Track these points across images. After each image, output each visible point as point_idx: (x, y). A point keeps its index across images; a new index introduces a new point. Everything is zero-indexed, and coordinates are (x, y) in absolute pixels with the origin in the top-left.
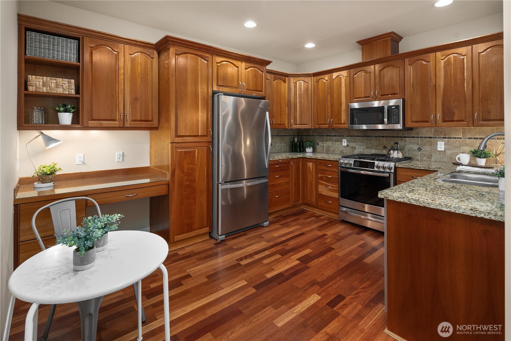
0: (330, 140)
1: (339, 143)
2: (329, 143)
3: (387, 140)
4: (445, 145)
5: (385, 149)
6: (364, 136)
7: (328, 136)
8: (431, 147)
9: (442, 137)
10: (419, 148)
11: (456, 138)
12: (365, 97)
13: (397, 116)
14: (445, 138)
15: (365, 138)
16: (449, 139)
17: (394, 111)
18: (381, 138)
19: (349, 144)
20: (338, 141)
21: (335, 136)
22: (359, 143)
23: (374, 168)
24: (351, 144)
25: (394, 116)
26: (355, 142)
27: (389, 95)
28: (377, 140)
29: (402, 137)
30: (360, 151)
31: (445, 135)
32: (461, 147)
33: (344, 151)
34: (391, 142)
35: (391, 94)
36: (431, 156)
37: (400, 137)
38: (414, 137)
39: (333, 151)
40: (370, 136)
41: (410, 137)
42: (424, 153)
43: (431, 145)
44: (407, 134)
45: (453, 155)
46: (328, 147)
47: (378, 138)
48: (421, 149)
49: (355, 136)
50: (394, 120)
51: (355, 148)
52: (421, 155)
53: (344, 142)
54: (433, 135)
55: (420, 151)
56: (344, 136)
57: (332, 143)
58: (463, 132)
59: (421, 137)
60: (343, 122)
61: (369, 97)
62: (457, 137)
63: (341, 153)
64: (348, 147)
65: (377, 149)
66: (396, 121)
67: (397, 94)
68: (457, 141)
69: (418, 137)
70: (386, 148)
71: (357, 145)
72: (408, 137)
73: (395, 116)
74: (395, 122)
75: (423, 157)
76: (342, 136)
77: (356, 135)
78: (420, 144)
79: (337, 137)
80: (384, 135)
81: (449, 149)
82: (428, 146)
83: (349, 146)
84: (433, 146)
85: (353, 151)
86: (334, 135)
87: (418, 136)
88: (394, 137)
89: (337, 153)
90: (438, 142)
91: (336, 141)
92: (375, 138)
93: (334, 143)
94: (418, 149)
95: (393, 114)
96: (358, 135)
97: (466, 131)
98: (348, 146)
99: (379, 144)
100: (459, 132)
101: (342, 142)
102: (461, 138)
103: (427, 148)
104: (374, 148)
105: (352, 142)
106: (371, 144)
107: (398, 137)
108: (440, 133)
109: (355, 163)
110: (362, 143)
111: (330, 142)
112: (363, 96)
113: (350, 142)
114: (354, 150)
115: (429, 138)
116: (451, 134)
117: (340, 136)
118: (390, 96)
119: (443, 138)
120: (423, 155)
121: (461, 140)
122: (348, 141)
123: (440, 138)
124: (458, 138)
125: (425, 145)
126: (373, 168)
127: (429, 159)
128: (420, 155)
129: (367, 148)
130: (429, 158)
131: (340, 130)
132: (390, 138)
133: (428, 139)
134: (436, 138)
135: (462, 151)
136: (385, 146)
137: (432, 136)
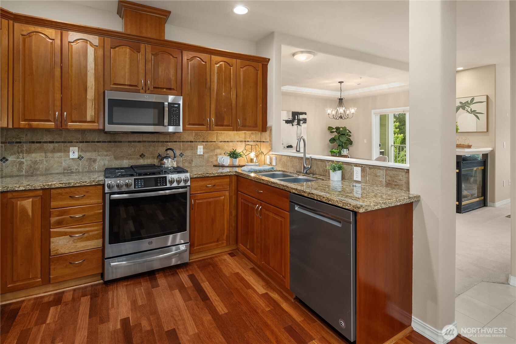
0: (40, 150)
1: (62, 154)
2: (37, 156)
3: (146, 146)
4: (204, 148)
5: (142, 158)
6: (110, 142)
7: (33, 142)
8: (192, 151)
9: (201, 140)
10: (181, 153)
11: (211, 142)
12: (130, 85)
13: (177, 116)
14: (204, 142)
15: (113, 144)
16: (207, 143)
17: (173, 110)
18: (137, 144)
19: (82, 155)
20: (59, 151)
21: (52, 142)
22: (101, 153)
23: (166, 185)
24: (87, 155)
25: (173, 117)
26: (95, 151)
27: (164, 88)
28: (132, 147)
29: (163, 142)
30: (103, 164)
31: (204, 139)
32: (214, 150)
33: (73, 168)
34: (150, 148)
35: (167, 89)
36: (192, 161)
37: (161, 142)
38: (176, 142)
39: (46, 170)
40: (121, 142)
41: (172, 142)
42: (186, 158)
43: (192, 150)
44: (168, 137)
45: (209, 158)
46: (35, 163)
47: (132, 143)
48: (183, 155)
49: (94, 142)
50: (173, 121)
51: (95, 161)
52: (183, 160)
53: (74, 153)
54: (194, 138)
55: (181, 157)
56: (72, 142)
57: (43, 154)
58: (216, 136)
59: (183, 142)
60: (89, 119)
61: (136, 86)
62: (212, 140)
63: (66, 171)
64: (81, 160)
65: (132, 159)
66: (176, 122)
67: (173, 89)
68: (212, 145)
69: (180, 142)
70: (144, 156)
71: (99, 155)
72: (170, 142)
73: (175, 116)
74: (175, 124)
75: (184, 163)
76: (69, 142)
77: (96, 140)
78: (182, 149)
79: (57, 145)
80: (142, 140)
81: (207, 153)
82: (189, 151)
83: (82, 157)
84: (194, 150)
85: (90, 165)
86: (49, 140)
87: (180, 140)
88: (154, 142)
89: (57, 171)
90: (199, 147)
91: (54, 151)
92: (127, 144)
93: (50, 155)
94: (180, 155)
95: (172, 114)
96: (100, 140)
97: (219, 135)
98: (80, 158)
99: (134, 151)
100: (214, 136)
101: (69, 152)
102: (215, 142)
103: (188, 153)
104: (127, 158)
105: (89, 151)
106: (122, 152)
107: (159, 142)
108: (199, 137)
109: (137, 183)
110: (107, 151)
111: (38, 154)
112: (127, 84)
113: (86, 152)
114: (93, 163)
115: (191, 142)
116: (208, 138)
117: (62, 142)
118: (165, 90)
119: (202, 142)
120: (184, 161)
121: (215, 143)
122: (81, 150)
123: (199, 142)
124: (213, 142)
125: (187, 150)
126: (164, 184)
127: (190, 165)
128: (182, 162)
129: (116, 158)
130: (190, 163)
131: (64, 132)
132: (149, 144)
133: (189, 143)
134: (196, 142)
135: (215, 154)
136: (142, 154)
137: (193, 140)
